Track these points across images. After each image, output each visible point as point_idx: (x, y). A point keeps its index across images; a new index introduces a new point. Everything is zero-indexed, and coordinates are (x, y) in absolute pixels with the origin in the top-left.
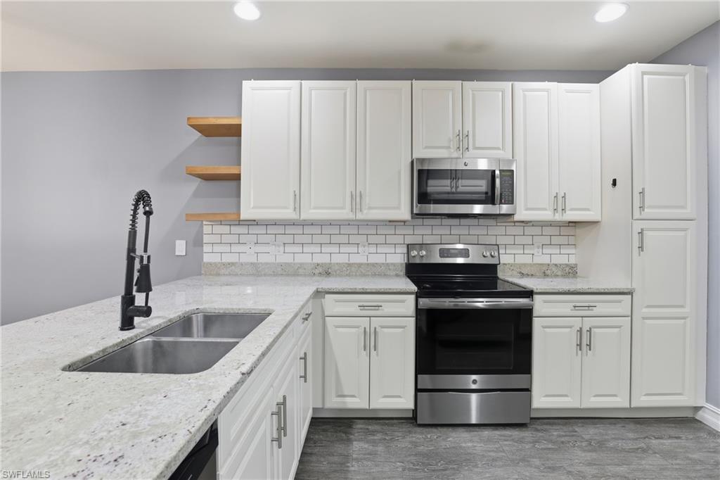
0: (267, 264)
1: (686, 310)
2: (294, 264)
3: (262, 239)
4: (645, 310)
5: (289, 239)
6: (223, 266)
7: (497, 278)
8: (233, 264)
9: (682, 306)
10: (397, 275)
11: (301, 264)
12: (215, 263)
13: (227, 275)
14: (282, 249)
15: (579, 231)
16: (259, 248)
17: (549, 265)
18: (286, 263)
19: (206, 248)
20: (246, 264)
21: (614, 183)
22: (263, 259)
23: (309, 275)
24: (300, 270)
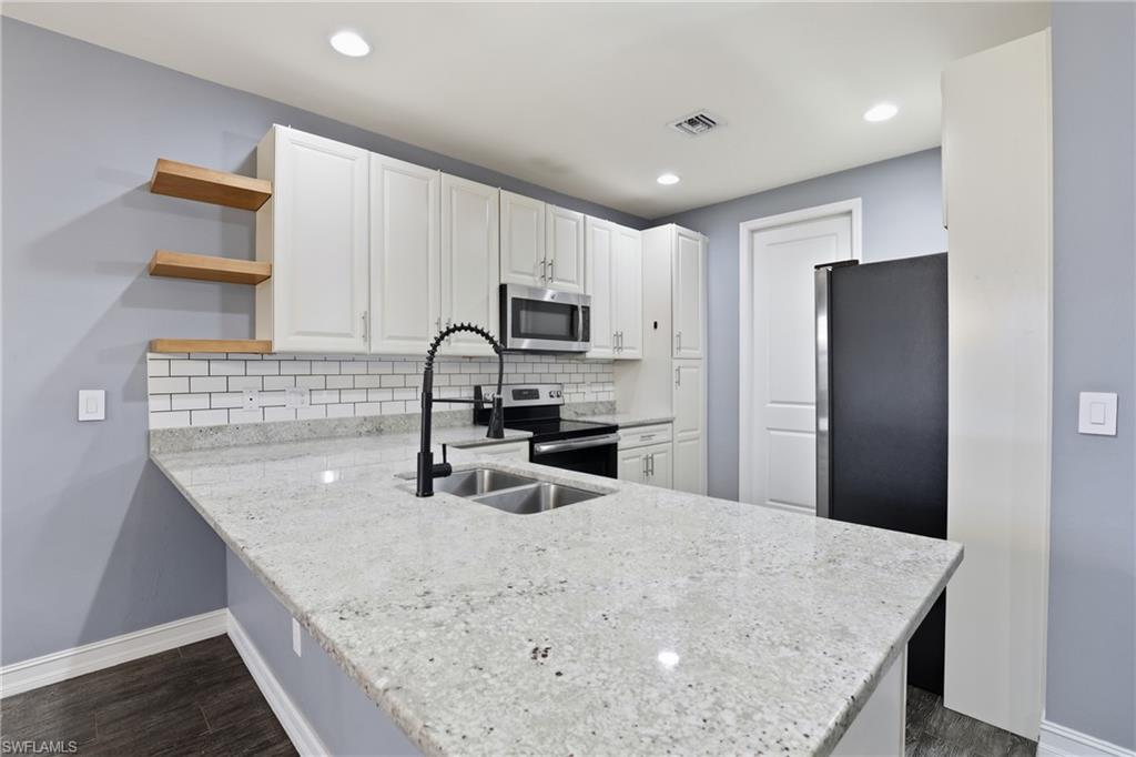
0: (284, 423)
1: (699, 432)
2: (329, 420)
3: (270, 383)
4: (680, 435)
5: (318, 382)
6: (199, 435)
7: (560, 419)
8: (219, 429)
9: (696, 430)
10: (464, 426)
11: (340, 420)
12: (181, 430)
13: (207, 449)
14: (307, 397)
15: (616, 368)
16: (267, 400)
17: (596, 403)
18: (315, 421)
19: (154, 404)
20: (246, 426)
21: (656, 325)
22: (273, 416)
23: (353, 436)
24: (339, 430)
